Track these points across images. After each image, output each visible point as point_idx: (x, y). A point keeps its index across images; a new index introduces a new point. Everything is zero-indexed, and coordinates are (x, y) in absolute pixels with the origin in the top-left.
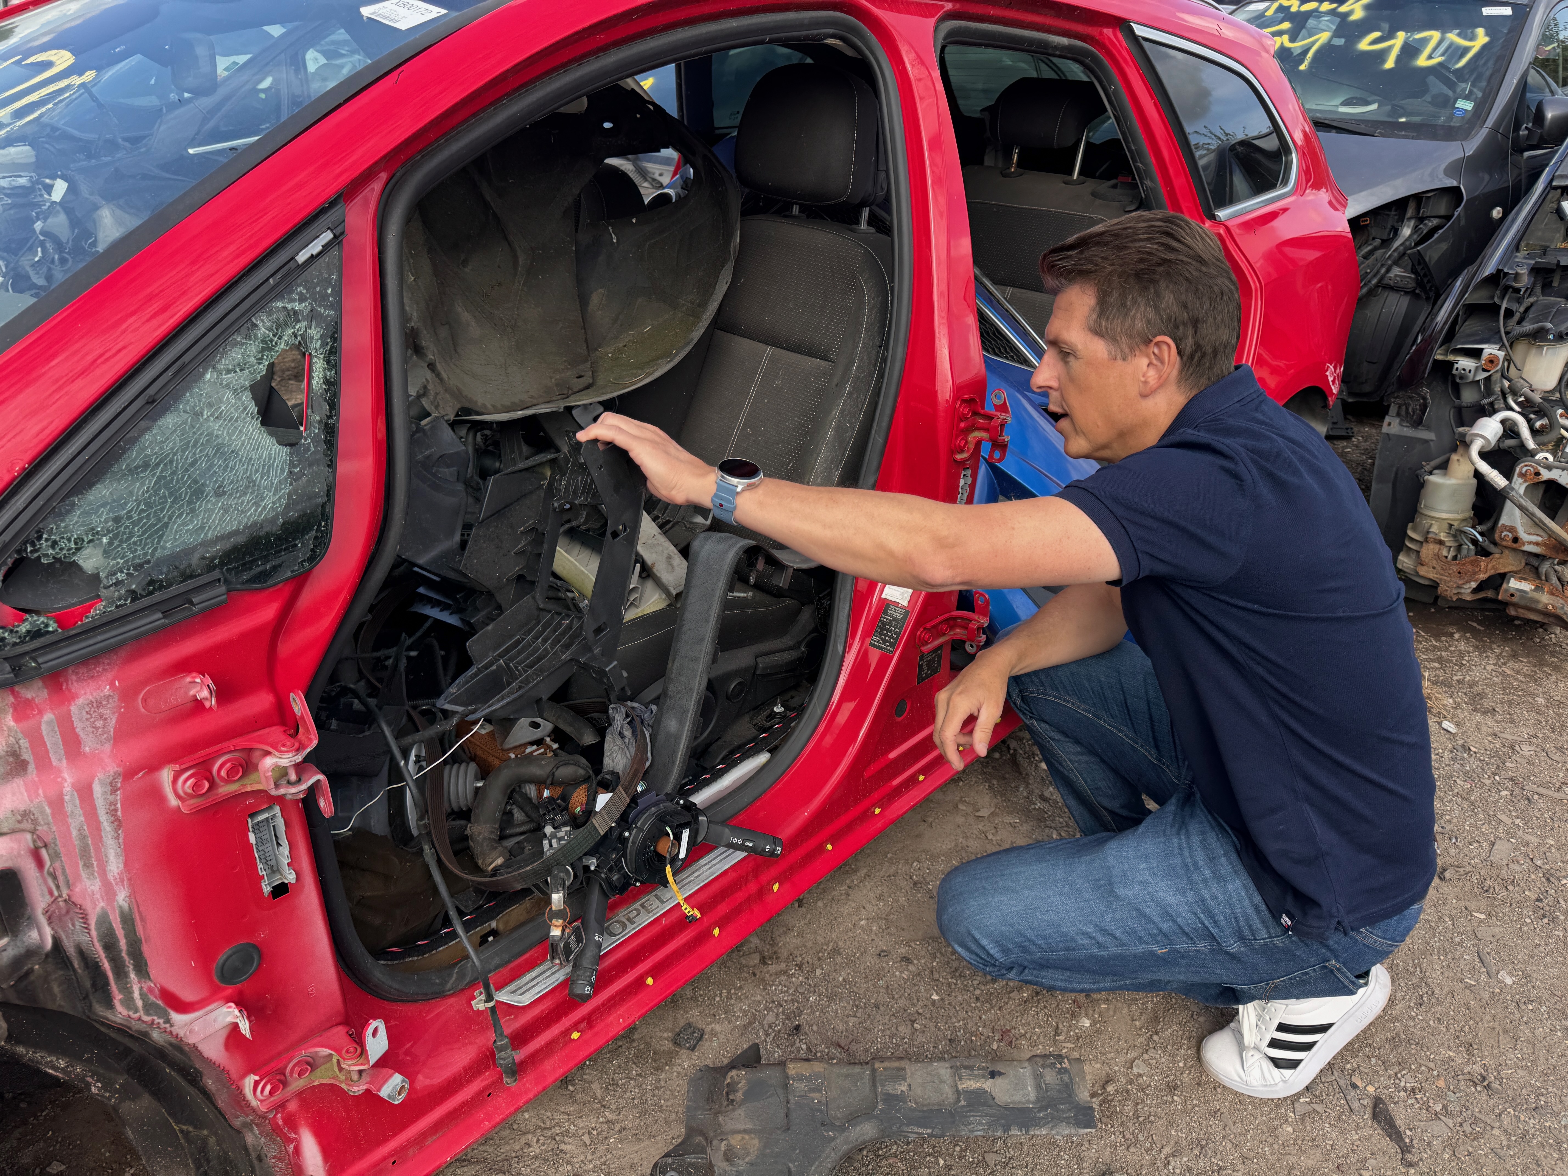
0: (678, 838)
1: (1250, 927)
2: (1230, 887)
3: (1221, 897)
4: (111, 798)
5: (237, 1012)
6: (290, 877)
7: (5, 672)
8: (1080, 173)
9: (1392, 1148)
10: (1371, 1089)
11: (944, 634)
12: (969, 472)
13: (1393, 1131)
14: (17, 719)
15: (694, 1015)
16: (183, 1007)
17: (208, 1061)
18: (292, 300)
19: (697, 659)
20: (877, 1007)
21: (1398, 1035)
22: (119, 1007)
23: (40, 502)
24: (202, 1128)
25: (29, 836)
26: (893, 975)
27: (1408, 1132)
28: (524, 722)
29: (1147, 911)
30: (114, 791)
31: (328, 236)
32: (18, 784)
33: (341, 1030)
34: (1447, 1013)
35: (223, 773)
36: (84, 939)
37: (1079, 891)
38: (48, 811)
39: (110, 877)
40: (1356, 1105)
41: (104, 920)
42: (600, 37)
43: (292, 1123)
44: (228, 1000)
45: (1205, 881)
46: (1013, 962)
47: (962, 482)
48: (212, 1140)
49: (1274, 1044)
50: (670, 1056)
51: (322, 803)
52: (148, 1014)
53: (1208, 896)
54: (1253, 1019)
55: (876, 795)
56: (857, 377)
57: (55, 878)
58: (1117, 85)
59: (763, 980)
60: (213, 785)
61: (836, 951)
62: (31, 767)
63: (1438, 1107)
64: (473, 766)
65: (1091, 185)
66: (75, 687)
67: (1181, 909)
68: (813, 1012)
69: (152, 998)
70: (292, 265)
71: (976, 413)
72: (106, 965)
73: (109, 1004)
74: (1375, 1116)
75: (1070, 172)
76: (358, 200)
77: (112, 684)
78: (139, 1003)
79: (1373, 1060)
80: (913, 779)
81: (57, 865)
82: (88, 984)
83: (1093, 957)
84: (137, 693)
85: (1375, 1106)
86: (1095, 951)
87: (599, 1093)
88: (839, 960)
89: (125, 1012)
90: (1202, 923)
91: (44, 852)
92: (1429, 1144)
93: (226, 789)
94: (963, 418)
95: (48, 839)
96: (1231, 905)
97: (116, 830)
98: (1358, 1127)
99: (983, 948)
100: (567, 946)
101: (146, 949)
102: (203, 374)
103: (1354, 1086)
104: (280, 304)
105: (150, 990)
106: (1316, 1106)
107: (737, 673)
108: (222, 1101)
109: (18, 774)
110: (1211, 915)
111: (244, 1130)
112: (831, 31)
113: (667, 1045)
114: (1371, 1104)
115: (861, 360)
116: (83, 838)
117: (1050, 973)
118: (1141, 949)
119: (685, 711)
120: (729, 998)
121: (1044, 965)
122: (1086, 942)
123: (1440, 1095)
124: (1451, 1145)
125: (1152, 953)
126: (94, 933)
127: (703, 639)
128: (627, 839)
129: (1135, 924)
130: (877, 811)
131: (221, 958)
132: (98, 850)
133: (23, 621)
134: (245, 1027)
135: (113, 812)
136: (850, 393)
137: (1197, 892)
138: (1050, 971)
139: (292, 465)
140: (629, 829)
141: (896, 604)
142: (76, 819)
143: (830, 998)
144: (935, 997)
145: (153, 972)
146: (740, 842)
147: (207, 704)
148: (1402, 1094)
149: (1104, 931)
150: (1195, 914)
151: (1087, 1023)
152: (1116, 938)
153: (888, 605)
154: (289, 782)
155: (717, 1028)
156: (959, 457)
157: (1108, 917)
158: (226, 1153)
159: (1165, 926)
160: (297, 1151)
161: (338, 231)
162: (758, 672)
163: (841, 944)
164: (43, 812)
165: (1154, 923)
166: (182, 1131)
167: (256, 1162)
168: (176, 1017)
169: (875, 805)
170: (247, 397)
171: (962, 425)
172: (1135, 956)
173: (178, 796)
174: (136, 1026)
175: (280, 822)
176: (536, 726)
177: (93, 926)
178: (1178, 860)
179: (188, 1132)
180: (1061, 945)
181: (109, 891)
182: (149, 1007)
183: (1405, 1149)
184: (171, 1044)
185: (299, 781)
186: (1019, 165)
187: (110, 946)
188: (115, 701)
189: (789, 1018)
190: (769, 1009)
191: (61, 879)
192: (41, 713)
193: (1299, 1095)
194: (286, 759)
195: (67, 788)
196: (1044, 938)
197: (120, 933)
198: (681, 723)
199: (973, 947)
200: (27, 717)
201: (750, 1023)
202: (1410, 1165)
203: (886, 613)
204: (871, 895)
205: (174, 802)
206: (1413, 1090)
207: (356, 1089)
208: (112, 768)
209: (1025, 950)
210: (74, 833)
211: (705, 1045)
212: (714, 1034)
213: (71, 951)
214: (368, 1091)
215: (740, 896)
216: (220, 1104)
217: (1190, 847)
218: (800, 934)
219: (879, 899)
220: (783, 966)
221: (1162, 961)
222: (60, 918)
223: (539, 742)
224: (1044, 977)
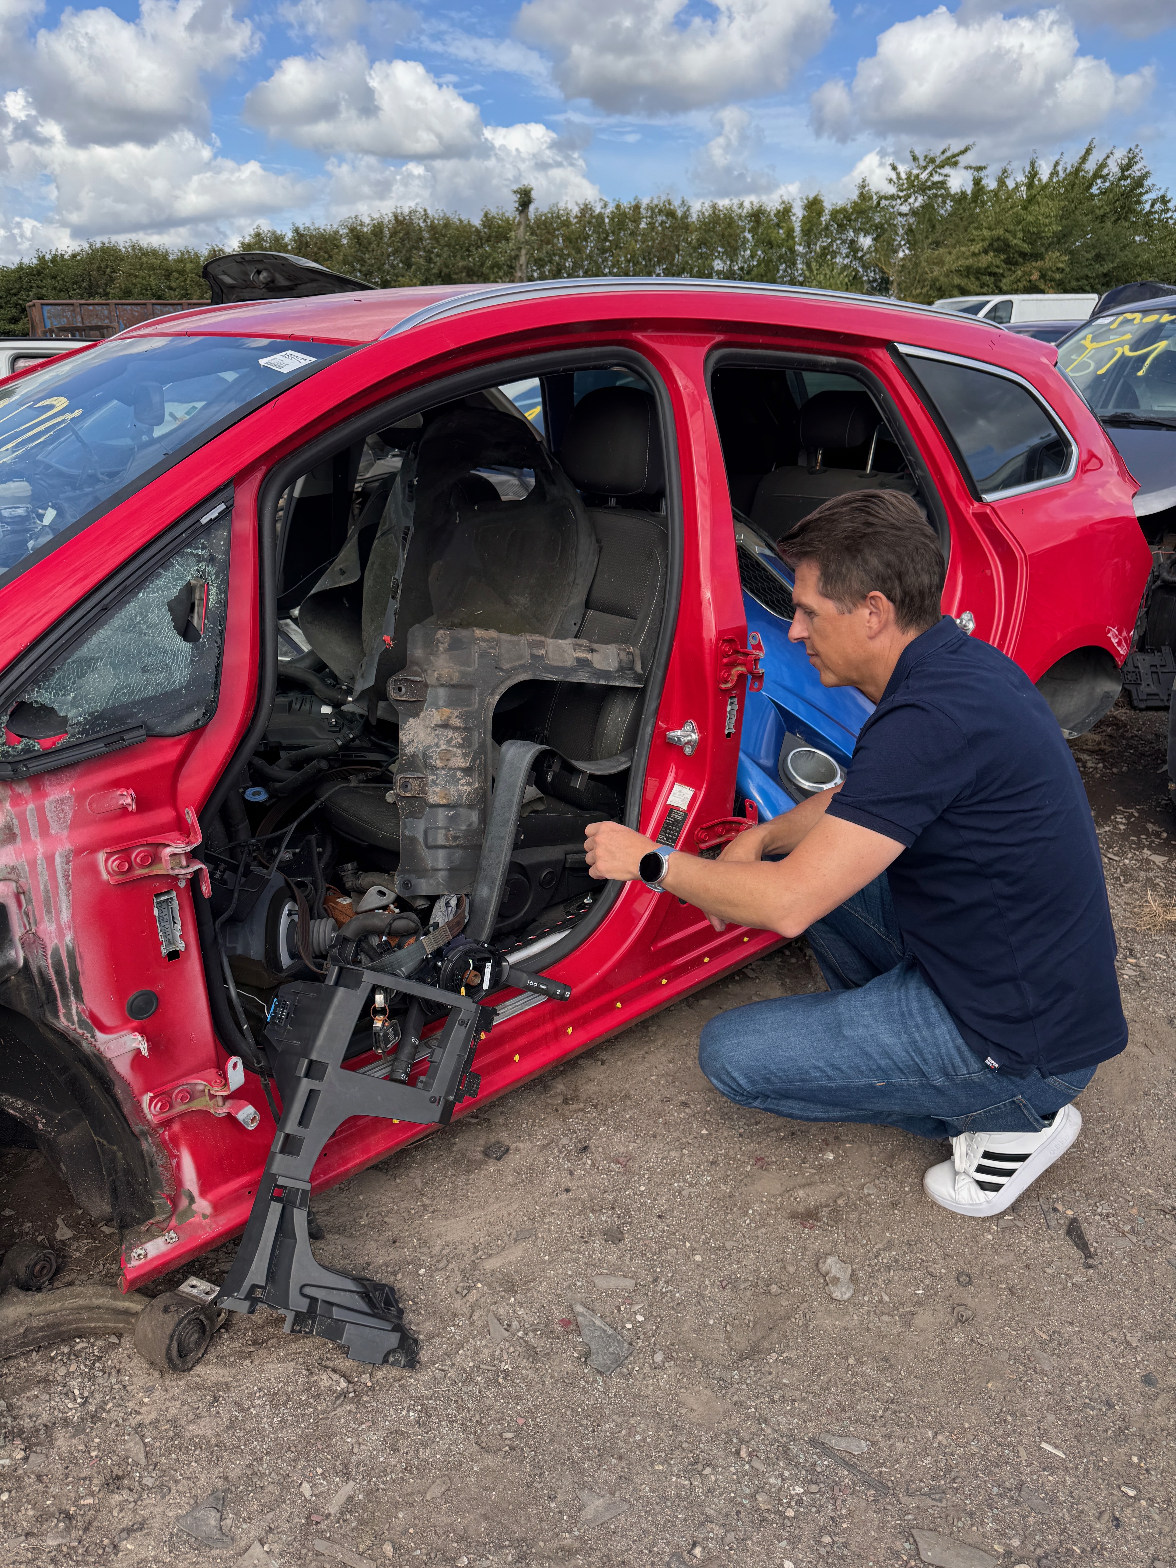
0: (480, 970)
1: (953, 1065)
2: (937, 1032)
3: (930, 1040)
4: (66, 867)
5: (140, 1038)
6: (181, 946)
7: (8, 771)
8: (872, 468)
9: (1076, 1254)
10: (1070, 1213)
11: (721, 836)
12: (736, 700)
13: (1081, 1243)
14: (13, 805)
15: (504, 1136)
16: (104, 1029)
17: (118, 1074)
18: (197, 548)
19: (502, 838)
20: (655, 1137)
21: (1105, 1176)
22: (63, 1019)
23: (34, 667)
24: (113, 1144)
25: (14, 885)
26: (672, 1115)
27: (1095, 1244)
28: (373, 890)
29: (869, 1049)
30: (68, 862)
31: (222, 507)
32: (10, 849)
33: (213, 1071)
34: (1154, 1162)
35: (138, 860)
36: (43, 963)
37: (813, 1033)
38: (27, 869)
39: (62, 922)
40: (1053, 1223)
41: (56, 952)
42: (424, 373)
43: (175, 1140)
44: (135, 1030)
45: (917, 1026)
46: (758, 1092)
47: (729, 708)
48: (120, 1154)
49: (981, 1169)
50: (480, 1164)
51: (204, 889)
52: (81, 1028)
53: (918, 1038)
54: (964, 1149)
55: (663, 969)
56: (650, 628)
57: (28, 916)
58: (886, 394)
59: (564, 1115)
60: (131, 868)
61: (628, 1097)
62: (19, 839)
63: (1127, 1228)
64: (331, 921)
65: (882, 476)
66: (48, 789)
67: (897, 1049)
68: (600, 1138)
69: (84, 1017)
70: (198, 525)
71: (737, 652)
72: (56, 987)
73: (57, 1016)
74: (1069, 1233)
75: (864, 468)
76: (245, 484)
77: (71, 790)
78: (76, 1019)
79: (1078, 1193)
80: (699, 960)
81: (30, 907)
82: (44, 997)
83: (822, 1088)
84: (86, 798)
85: (1071, 1224)
86: (825, 1082)
87: (419, 1185)
88: (629, 1103)
89: (66, 1023)
90: (913, 1060)
91: (22, 897)
92: (1112, 1253)
93: (140, 872)
94: (725, 655)
95: (26, 888)
96: (938, 1047)
97: (68, 890)
98: (1052, 1238)
99: (734, 1079)
100: (386, 1035)
101: (82, 980)
102: (138, 593)
103: (1055, 1210)
104: (189, 550)
105: (83, 1009)
106: (1017, 1223)
107: (548, 864)
108: (127, 1109)
109: (10, 842)
110: (920, 1053)
111: (142, 1138)
112: (615, 361)
113: (479, 1156)
114: (1067, 1223)
115: (654, 614)
116: (47, 891)
117: (789, 1103)
118: (862, 1082)
119: (494, 880)
120: (533, 1125)
121: (785, 1095)
122: (817, 1074)
123: (1130, 1220)
124: (1132, 1257)
125: (872, 1086)
126: (50, 961)
127: (508, 822)
128: (440, 968)
129: (857, 1060)
130: (664, 982)
131: (131, 998)
132: (56, 903)
133: (19, 742)
134: (145, 1052)
135: (66, 877)
136: (644, 641)
137: (910, 1035)
138: (789, 1101)
139: (193, 655)
140: (443, 961)
141: (678, 808)
142: (44, 877)
143: (616, 1129)
144: (704, 1132)
145: (85, 998)
146: (536, 984)
147: (130, 809)
148: (1097, 1217)
149: (832, 1066)
150: (908, 1052)
151: (831, 1157)
152: (842, 1072)
153: (671, 810)
154: (181, 867)
155: (521, 1145)
156: (723, 686)
157: (836, 1054)
158: (128, 1165)
159: (883, 1063)
160: (178, 1165)
161: (229, 504)
162: (567, 866)
163: (632, 1092)
164: (23, 869)
165: (874, 1060)
166: (99, 1142)
167: (149, 1167)
168: (98, 1034)
169: (662, 977)
170: (165, 610)
171: (725, 660)
172: (858, 1088)
173: (109, 873)
174: (73, 1035)
175: (176, 904)
176: (382, 894)
177: (49, 956)
178: (897, 1010)
179: (103, 1145)
180: (797, 1077)
181: (61, 934)
182: (81, 1022)
183: (1088, 1255)
184: (95, 1055)
185: (188, 866)
186: (824, 462)
187: (59, 972)
188: (72, 802)
189: (580, 1141)
190: (565, 1135)
191: (32, 918)
192: (26, 803)
193: (1004, 1213)
194: (180, 848)
195: (39, 856)
196: (784, 1071)
197: (66, 965)
198: (491, 889)
199: (726, 1079)
200: (18, 805)
201: (548, 1144)
202: (1090, 1267)
203: (669, 816)
204: (664, 1058)
205: (105, 876)
206: (1108, 1216)
207: (220, 1111)
208: (68, 846)
209: (768, 1081)
210: (42, 887)
211: (510, 1157)
212: (517, 1150)
213: (35, 970)
214: (229, 1114)
215: (539, 1032)
216: (126, 1111)
217: (907, 999)
218: (600, 1084)
219: (670, 1062)
220: (582, 1105)
221: (882, 1093)
222: (29, 945)
223: (385, 908)
224: (783, 1106)
